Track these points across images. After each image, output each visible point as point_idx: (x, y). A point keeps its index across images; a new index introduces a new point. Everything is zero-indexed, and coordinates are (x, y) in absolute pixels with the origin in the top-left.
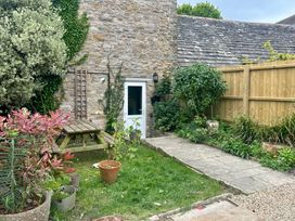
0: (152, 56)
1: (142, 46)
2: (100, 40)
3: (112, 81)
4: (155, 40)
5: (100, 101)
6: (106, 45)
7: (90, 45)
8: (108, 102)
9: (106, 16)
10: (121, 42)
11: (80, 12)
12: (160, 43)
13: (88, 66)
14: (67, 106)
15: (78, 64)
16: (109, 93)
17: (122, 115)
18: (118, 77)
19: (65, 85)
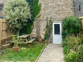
0: (63, 13)
1: (59, 10)
2: (44, 10)
3: (48, 22)
4: (64, 8)
5: (44, 29)
6: (46, 11)
7: (42, 12)
8: (47, 29)
9: (46, 3)
10: (51, 10)
11: (39, 3)
12: (66, 9)
13: (41, 18)
14: (34, 30)
15: (38, 18)
16: (47, 26)
17: (52, 34)
18: (50, 21)
19: (34, 24)
